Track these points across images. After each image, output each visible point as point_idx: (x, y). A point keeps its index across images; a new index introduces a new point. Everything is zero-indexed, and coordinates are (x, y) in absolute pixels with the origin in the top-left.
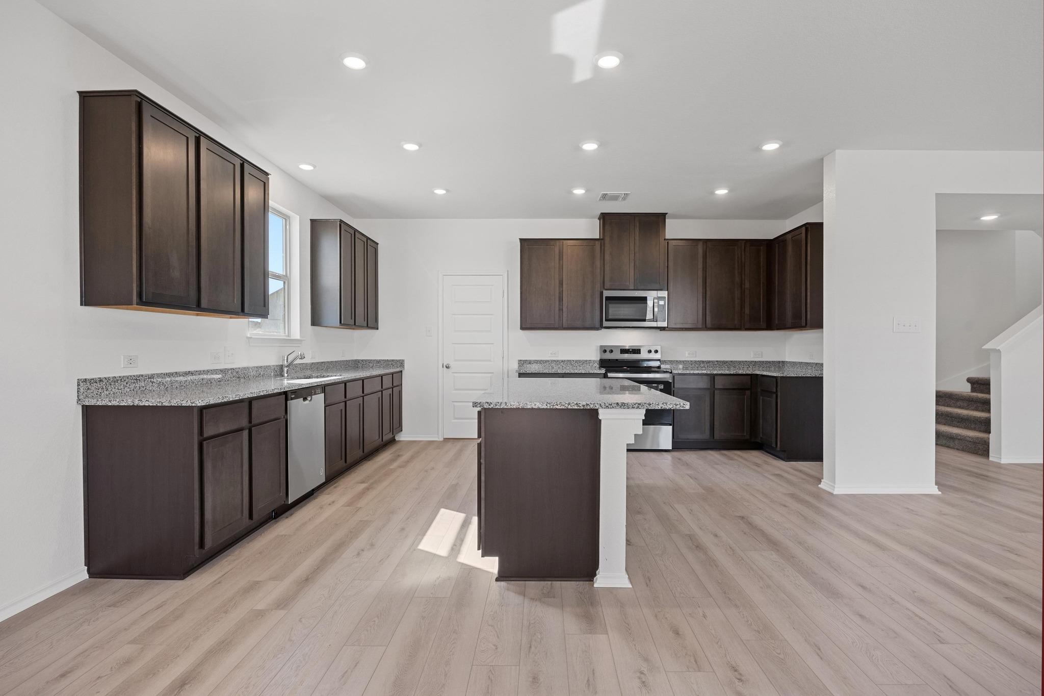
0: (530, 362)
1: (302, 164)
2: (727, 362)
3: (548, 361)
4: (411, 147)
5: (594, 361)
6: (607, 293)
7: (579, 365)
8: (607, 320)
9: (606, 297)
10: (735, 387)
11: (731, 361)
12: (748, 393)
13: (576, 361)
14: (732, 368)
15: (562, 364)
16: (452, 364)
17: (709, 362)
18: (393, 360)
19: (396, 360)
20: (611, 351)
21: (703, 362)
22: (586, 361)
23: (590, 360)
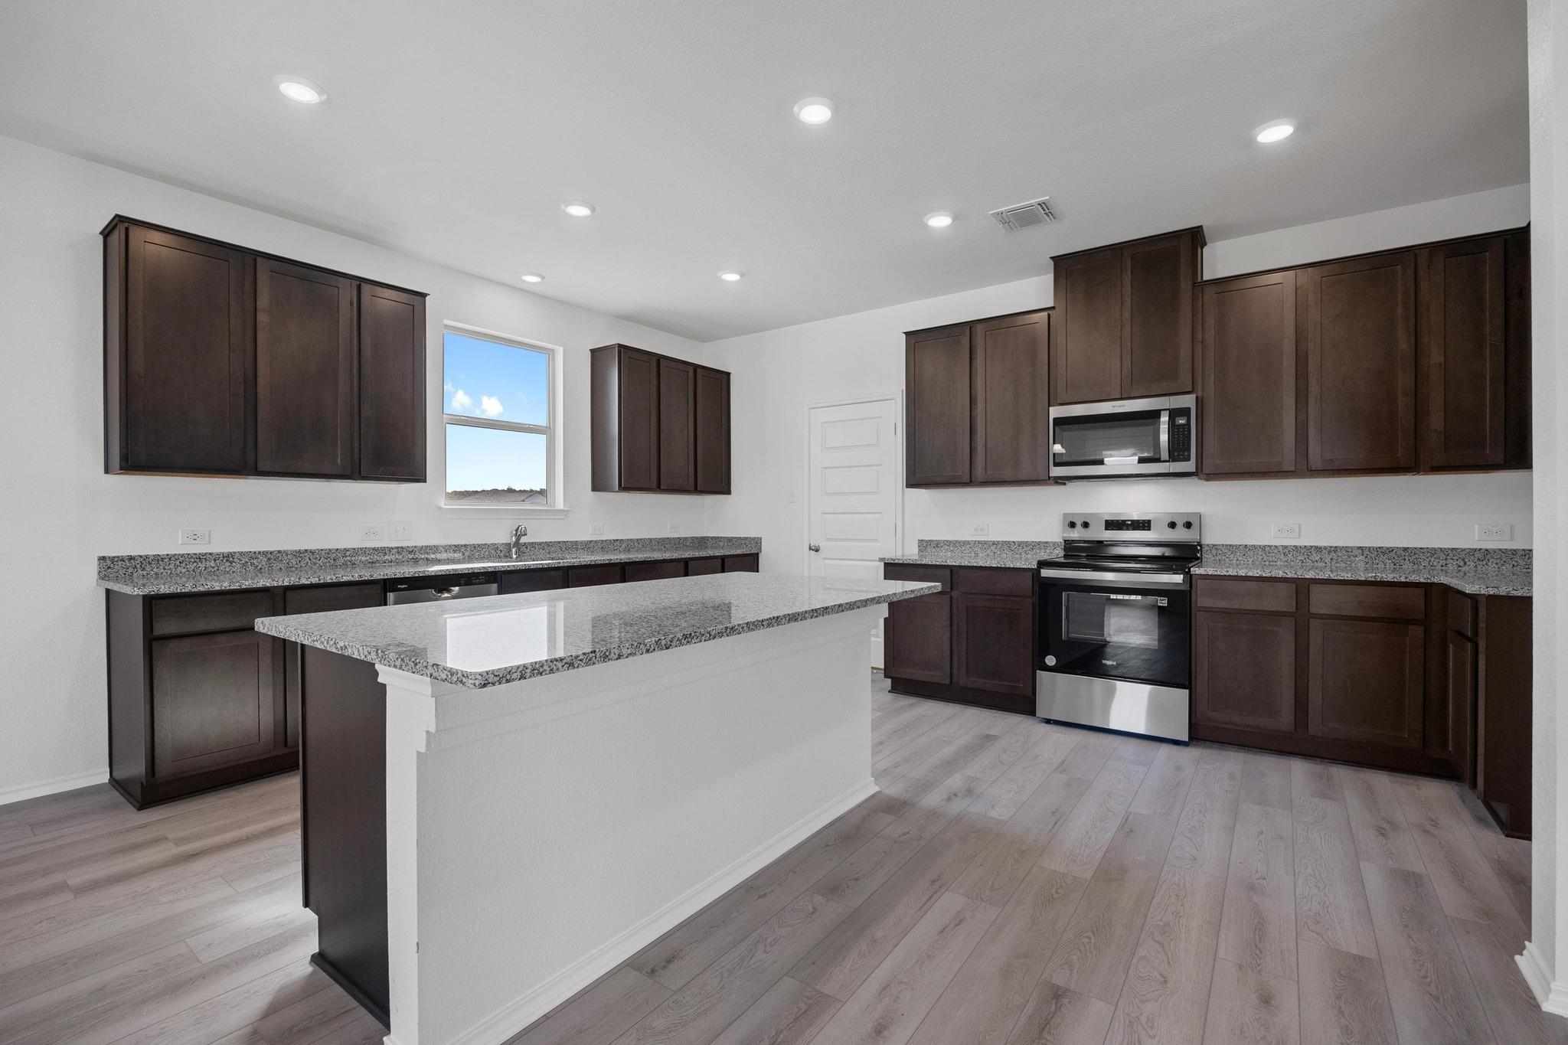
0: (937, 544)
1: (526, 275)
2: (1391, 550)
3: (969, 542)
4: (579, 211)
5: (1054, 543)
6: (1055, 412)
7: (1025, 552)
8: (1056, 464)
9: (1054, 419)
10: (1374, 614)
11: (1405, 549)
12: (1416, 632)
13: (1020, 544)
14: (1407, 566)
15: (993, 548)
16: (822, 545)
17: (1336, 549)
18: (746, 538)
19: (750, 538)
20: (1086, 525)
21: (1318, 549)
22: (1039, 543)
23: (1046, 543)
